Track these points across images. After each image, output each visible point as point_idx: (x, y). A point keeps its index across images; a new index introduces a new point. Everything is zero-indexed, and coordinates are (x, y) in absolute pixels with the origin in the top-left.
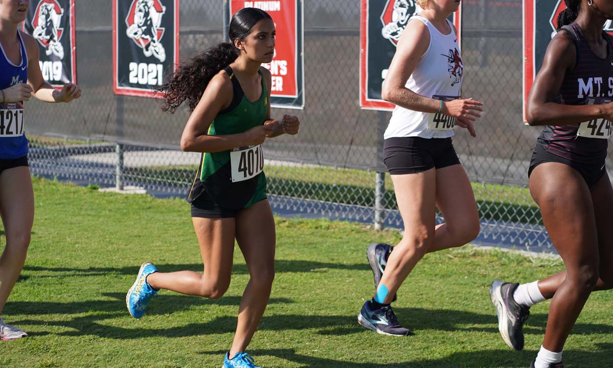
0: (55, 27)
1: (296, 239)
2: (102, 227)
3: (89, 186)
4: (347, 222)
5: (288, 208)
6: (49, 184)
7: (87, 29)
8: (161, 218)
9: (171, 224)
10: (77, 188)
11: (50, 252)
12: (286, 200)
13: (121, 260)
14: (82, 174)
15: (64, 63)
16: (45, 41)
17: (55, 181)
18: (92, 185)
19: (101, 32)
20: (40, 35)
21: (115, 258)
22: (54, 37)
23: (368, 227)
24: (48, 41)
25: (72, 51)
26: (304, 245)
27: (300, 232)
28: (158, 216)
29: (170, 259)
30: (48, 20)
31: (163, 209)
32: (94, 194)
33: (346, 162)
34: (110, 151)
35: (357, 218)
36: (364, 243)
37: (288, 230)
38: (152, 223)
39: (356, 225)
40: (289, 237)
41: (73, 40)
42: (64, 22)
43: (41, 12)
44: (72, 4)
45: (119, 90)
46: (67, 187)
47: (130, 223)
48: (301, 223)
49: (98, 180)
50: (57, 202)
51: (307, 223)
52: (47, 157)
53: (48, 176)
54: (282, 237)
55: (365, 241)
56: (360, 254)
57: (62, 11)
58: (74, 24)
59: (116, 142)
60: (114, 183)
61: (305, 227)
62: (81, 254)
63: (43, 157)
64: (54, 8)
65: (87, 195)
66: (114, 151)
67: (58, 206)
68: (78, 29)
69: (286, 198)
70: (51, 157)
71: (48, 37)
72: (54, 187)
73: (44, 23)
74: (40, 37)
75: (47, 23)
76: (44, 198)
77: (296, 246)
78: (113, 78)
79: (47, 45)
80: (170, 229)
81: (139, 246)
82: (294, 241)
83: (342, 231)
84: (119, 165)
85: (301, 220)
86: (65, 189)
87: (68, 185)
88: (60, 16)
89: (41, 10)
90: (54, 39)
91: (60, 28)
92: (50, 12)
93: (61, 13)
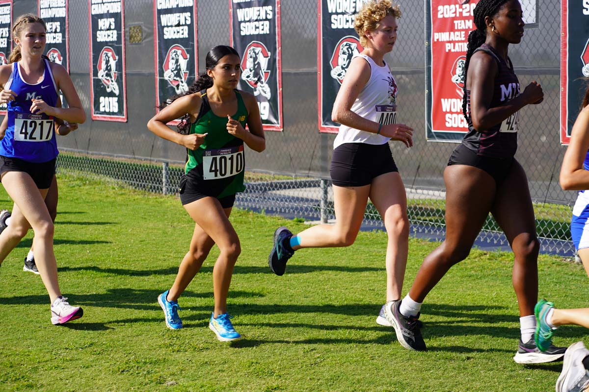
0: (262, 69)
1: (498, 271)
2: (311, 258)
3: (295, 219)
4: (547, 255)
5: (489, 241)
6: (258, 217)
7: (293, 71)
8: (366, 250)
9: (377, 256)
10: (284, 220)
11: (265, 281)
12: (486, 234)
13: (332, 289)
14: (288, 208)
15: (271, 104)
16: (253, 83)
17: (263, 214)
18: (297, 219)
19: (307, 74)
20: (248, 77)
21: (326, 287)
22: (262, 79)
23: (569, 260)
24: (256, 83)
25: (278, 91)
26: (507, 276)
27: (501, 264)
28: (363, 248)
29: (379, 289)
30: (256, 63)
31: (367, 242)
32: (300, 226)
33: (546, 198)
34: (315, 186)
35: (558, 251)
36: (565, 276)
37: (490, 263)
38: (358, 254)
39: (555, 258)
40: (492, 269)
41: (279, 80)
42: (272, 65)
43: (249, 56)
44: (278, 48)
45: (324, 128)
46: (275, 220)
47: (337, 254)
48: (502, 255)
49: (304, 213)
50: (267, 234)
51: (508, 256)
52: (255, 192)
53: (256, 210)
54: (485, 269)
55: (566, 274)
56: (563, 287)
57: (269, 54)
58: (280, 66)
59: (320, 177)
60: (319, 217)
61: (507, 260)
62: (294, 283)
63: (251, 191)
64: (261, 52)
65: (294, 227)
66: (319, 186)
67: (268, 238)
68: (285, 71)
69: (486, 231)
70: (259, 192)
71: (256, 79)
72: (262, 220)
73: (252, 65)
74: (248, 79)
75: (255, 65)
76: (254, 230)
77: (500, 278)
78: (317, 117)
79: (255, 86)
80: (375, 260)
81: (348, 276)
82: (497, 273)
83: (543, 264)
84: (323, 199)
85: (501, 252)
86: (273, 222)
87: (275, 218)
88: (267, 59)
89: (248, 53)
90: (262, 80)
91: (267, 70)
92: (258, 56)
93: (268, 57)
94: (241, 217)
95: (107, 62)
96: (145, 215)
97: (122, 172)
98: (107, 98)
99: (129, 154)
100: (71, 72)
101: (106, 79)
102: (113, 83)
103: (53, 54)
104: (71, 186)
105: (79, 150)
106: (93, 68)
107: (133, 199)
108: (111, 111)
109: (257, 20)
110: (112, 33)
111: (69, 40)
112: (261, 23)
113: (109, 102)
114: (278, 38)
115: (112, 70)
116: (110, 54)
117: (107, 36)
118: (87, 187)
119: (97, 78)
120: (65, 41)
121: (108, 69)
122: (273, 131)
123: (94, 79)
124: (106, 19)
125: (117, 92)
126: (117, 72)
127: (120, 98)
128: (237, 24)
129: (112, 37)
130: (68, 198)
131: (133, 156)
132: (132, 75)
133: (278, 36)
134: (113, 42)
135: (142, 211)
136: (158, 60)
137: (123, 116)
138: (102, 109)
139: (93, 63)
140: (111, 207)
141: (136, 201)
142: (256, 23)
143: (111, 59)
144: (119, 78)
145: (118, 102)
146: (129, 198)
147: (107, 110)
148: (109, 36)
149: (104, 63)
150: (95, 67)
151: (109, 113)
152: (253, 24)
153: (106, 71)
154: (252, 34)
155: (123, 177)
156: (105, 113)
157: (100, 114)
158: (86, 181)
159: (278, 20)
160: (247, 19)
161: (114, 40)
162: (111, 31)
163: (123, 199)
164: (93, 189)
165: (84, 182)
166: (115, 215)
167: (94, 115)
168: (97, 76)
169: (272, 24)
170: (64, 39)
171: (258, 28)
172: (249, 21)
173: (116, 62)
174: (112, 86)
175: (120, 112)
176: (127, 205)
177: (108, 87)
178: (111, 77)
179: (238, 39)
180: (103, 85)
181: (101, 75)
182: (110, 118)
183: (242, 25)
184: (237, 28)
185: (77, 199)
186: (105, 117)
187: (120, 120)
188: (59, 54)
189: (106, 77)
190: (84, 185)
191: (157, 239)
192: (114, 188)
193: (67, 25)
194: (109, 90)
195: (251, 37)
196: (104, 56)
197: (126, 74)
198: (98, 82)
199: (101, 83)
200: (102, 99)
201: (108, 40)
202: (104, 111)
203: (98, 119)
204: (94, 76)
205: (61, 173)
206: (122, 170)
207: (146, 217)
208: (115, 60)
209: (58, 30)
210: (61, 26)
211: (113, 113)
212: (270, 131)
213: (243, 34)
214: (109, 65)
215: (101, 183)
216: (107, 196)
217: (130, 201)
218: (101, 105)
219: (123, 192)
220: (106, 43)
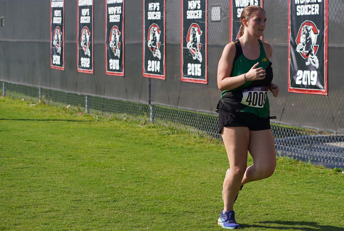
0: (313, 44)
3: (335, 169)
6: (304, 166)
7: (337, 46)
10: (326, 169)
15: (319, 72)
16: (305, 54)
17: (309, 163)
18: (337, 169)
20: (301, 50)
22: (312, 51)
24: (308, 55)
25: (325, 62)
30: (308, 38)
32: (338, 175)
41: (326, 54)
42: (320, 40)
43: (302, 32)
44: (326, 26)
46: (318, 169)
50: (308, 181)
53: (304, 159)
57: (319, 31)
58: (327, 42)
64: (312, 30)
65: (332, 176)
67: (308, 184)
68: (330, 45)
70: (307, 145)
71: (307, 52)
72: (308, 169)
73: (305, 40)
74: (302, 52)
75: (307, 40)
76: (299, 177)
79: (307, 57)
86: (316, 170)
87: (319, 167)
88: (317, 35)
89: (302, 30)
90: (312, 53)
91: (316, 44)
92: (309, 32)
93: (317, 33)
94: (291, 165)
95: (194, 35)
96: (213, 161)
97: (202, 124)
98: (193, 64)
99: (208, 110)
100: (167, 43)
101: (193, 49)
102: (198, 53)
103: (153, 29)
104: (162, 134)
105: (171, 106)
106: (183, 40)
107: (208, 146)
108: (196, 75)
109: (309, 3)
110: (198, 13)
111: (166, 17)
112: (313, 5)
113: (195, 68)
114: (326, 18)
115: (198, 42)
116: (196, 29)
117: (194, 14)
118: (174, 136)
119: (186, 48)
120: (163, 18)
121: (195, 41)
122: (319, 95)
123: (184, 49)
124: (194, 1)
125: (201, 60)
126: (201, 43)
127: (203, 64)
128: (294, 6)
129: (198, 16)
130: (157, 144)
131: (211, 112)
132: (213, 46)
133: (326, 16)
134: (198, 19)
135: (212, 157)
136: (232, 35)
137: (205, 79)
138: (189, 73)
139: (184, 36)
140: (188, 153)
141: (210, 148)
142: (309, 6)
143: (197, 33)
144: (203, 49)
145: (201, 68)
146: (205, 146)
147: (193, 74)
148: (196, 14)
149: (191, 36)
150: (185, 39)
151: (194, 77)
152: (306, 7)
153: (193, 43)
154: (305, 14)
155: (203, 128)
156: (191, 76)
157: (188, 77)
158: (174, 130)
159: (326, 3)
160: (302, 2)
161: (199, 18)
162: (198, 11)
163: (200, 146)
164: (179, 138)
165: (173, 132)
166: (189, 160)
167: (183, 78)
168: (186, 47)
169: (321, 6)
170: (162, 17)
171: (310, 9)
172: (304, 4)
173: (201, 36)
174: (197, 55)
175: (203, 76)
176: (202, 152)
177: (194, 56)
178: (197, 48)
179: (294, 18)
180: (190, 53)
181: (189, 46)
182: (195, 80)
183: (298, 7)
184: (294, 10)
185: (164, 145)
186: (191, 80)
187: (202, 82)
188: (158, 28)
189: (193, 48)
190: (173, 133)
191: (216, 181)
192: (195, 137)
193: (164, 5)
194: (194, 58)
195: (305, 17)
196: (191, 30)
197: (207, 45)
198: (187, 51)
199: (189, 52)
200: (189, 65)
201: (195, 18)
202: (190, 74)
203: (186, 81)
204: (183, 47)
205: (157, 123)
206: (202, 123)
207: (213, 162)
208: (200, 34)
209: (158, 9)
210: (160, 6)
211: (197, 77)
212: (318, 95)
213: (298, 14)
214: (195, 38)
215: (186, 133)
216: (188, 144)
217: (205, 148)
218: (189, 70)
219: (202, 140)
220: (194, 20)
